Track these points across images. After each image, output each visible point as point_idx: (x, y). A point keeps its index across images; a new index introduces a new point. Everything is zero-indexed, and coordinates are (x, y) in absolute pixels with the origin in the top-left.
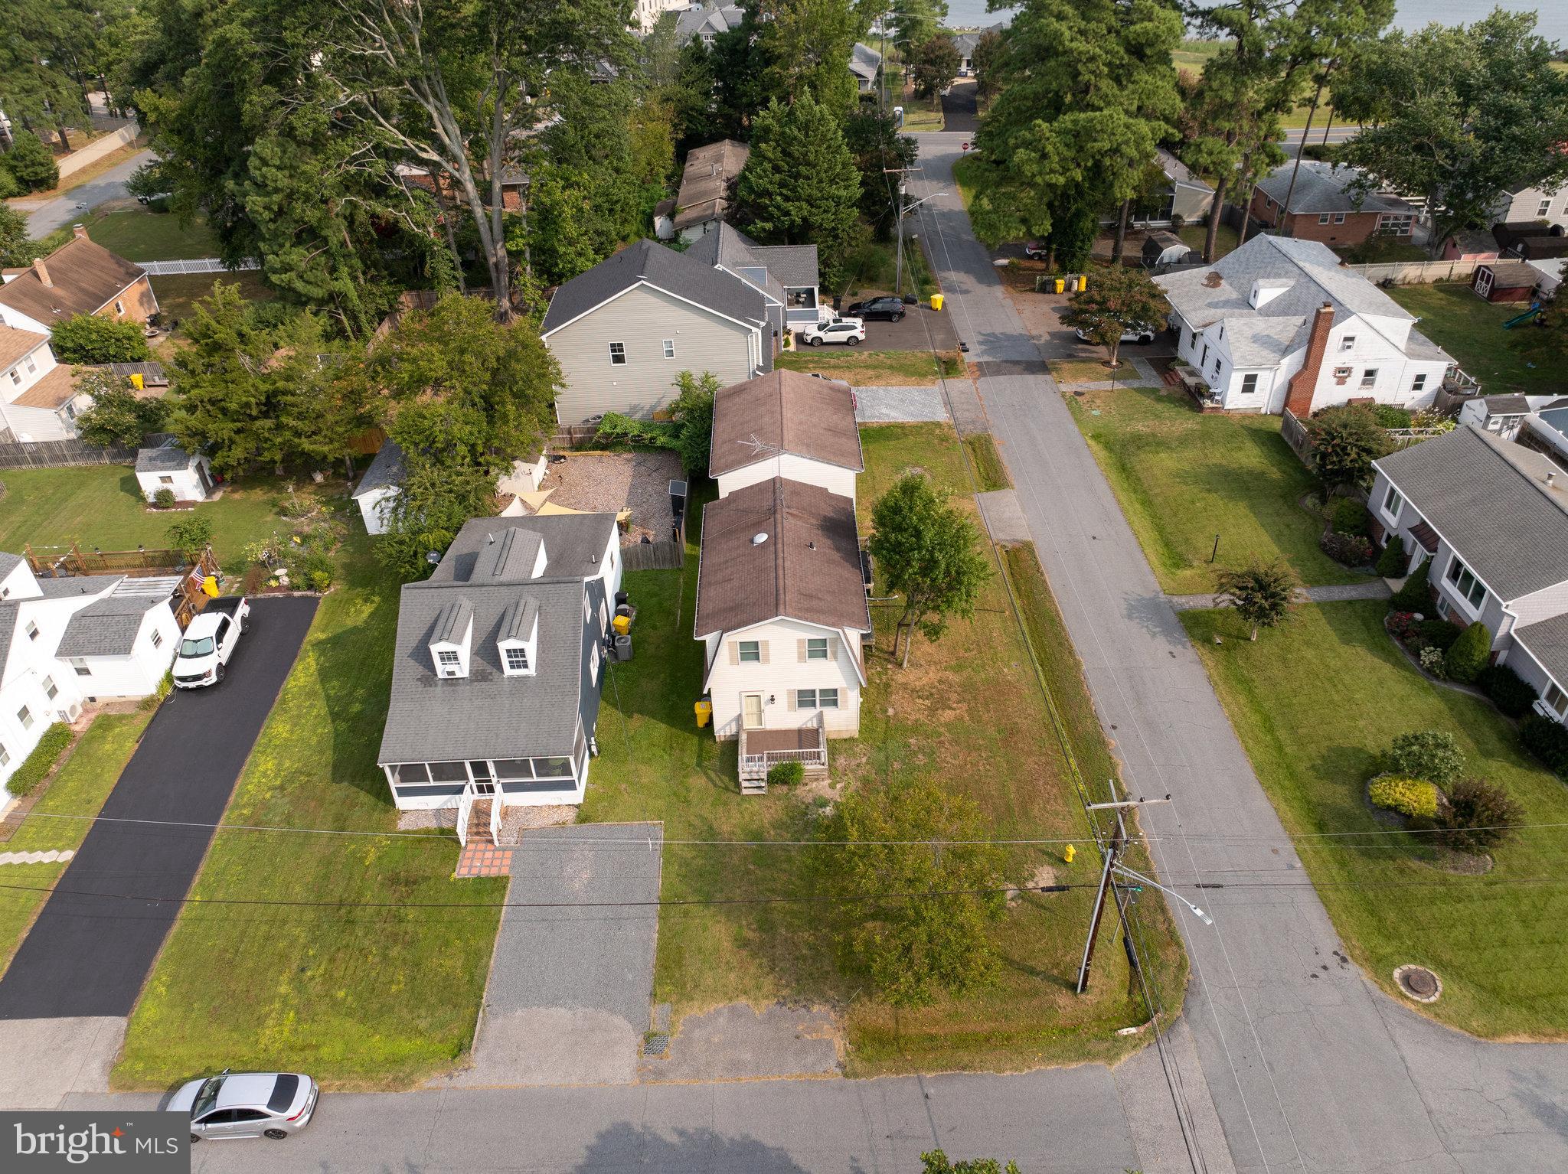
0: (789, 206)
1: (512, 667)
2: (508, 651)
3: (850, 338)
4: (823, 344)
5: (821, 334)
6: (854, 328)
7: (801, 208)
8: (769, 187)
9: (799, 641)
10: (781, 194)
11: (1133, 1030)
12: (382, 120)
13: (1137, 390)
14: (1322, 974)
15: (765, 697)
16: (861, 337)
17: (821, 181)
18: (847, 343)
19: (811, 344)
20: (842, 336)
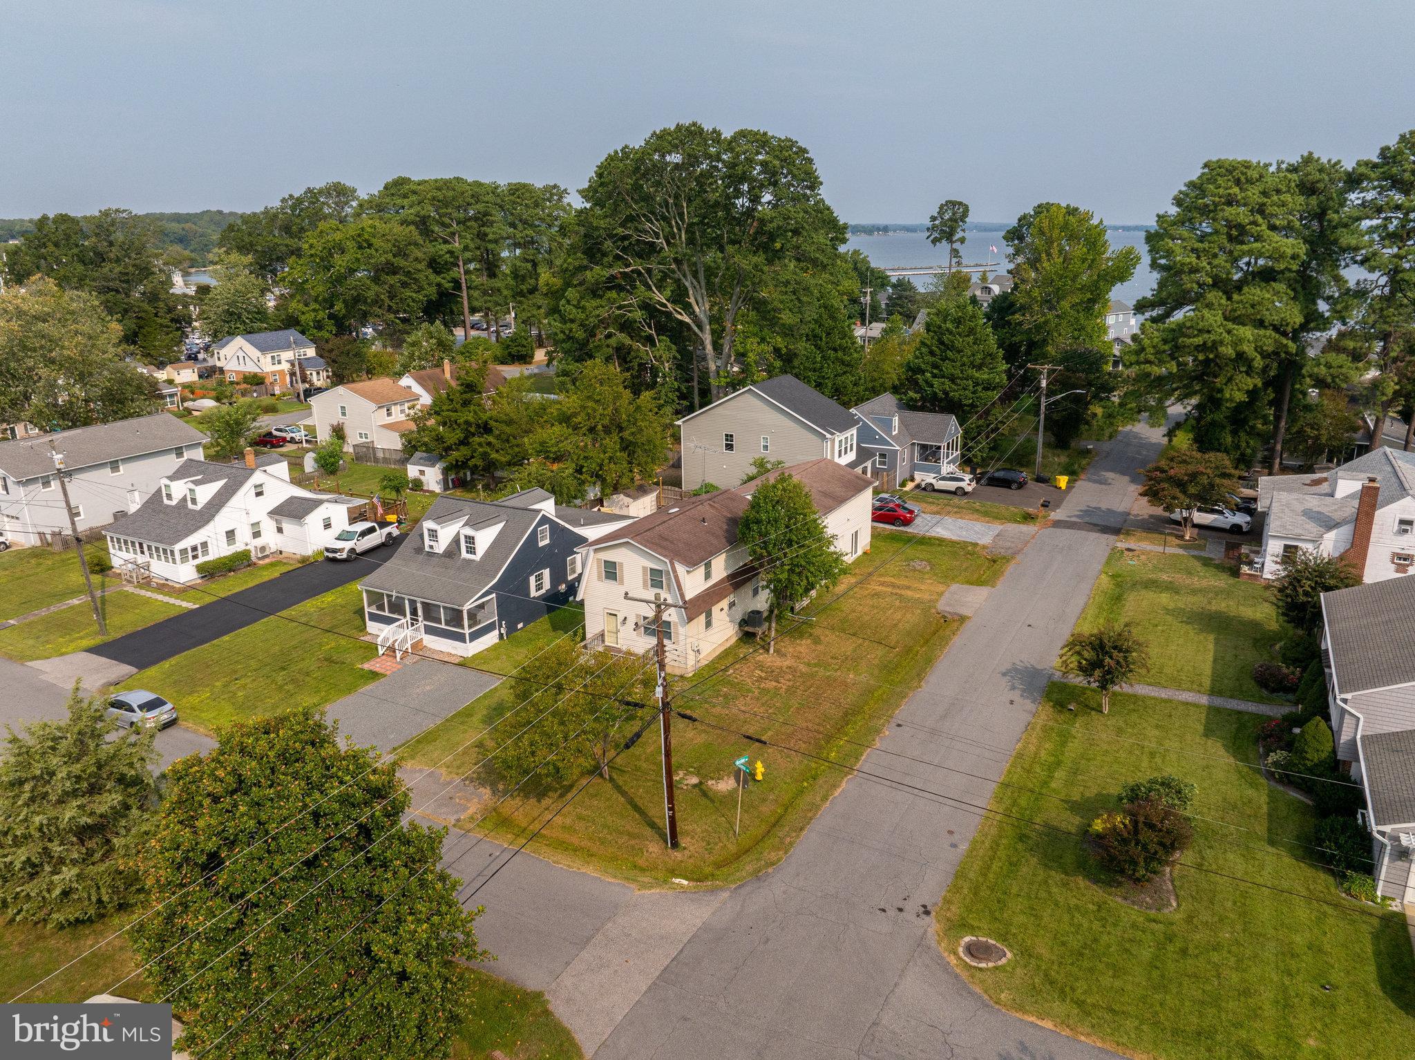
0: (936, 382)
1: (467, 552)
2: (466, 537)
3: (957, 488)
4: (935, 490)
5: (934, 481)
6: (962, 480)
7: (943, 383)
8: (923, 366)
9: (644, 568)
10: (932, 373)
11: (685, 882)
12: (654, 288)
13: (1193, 556)
14: (892, 913)
15: (620, 618)
16: (969, 489)
17: (963, 365)
18: (954, 493)
19: (924, 489)
20: (952, 486)
